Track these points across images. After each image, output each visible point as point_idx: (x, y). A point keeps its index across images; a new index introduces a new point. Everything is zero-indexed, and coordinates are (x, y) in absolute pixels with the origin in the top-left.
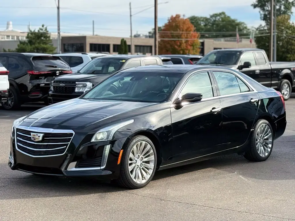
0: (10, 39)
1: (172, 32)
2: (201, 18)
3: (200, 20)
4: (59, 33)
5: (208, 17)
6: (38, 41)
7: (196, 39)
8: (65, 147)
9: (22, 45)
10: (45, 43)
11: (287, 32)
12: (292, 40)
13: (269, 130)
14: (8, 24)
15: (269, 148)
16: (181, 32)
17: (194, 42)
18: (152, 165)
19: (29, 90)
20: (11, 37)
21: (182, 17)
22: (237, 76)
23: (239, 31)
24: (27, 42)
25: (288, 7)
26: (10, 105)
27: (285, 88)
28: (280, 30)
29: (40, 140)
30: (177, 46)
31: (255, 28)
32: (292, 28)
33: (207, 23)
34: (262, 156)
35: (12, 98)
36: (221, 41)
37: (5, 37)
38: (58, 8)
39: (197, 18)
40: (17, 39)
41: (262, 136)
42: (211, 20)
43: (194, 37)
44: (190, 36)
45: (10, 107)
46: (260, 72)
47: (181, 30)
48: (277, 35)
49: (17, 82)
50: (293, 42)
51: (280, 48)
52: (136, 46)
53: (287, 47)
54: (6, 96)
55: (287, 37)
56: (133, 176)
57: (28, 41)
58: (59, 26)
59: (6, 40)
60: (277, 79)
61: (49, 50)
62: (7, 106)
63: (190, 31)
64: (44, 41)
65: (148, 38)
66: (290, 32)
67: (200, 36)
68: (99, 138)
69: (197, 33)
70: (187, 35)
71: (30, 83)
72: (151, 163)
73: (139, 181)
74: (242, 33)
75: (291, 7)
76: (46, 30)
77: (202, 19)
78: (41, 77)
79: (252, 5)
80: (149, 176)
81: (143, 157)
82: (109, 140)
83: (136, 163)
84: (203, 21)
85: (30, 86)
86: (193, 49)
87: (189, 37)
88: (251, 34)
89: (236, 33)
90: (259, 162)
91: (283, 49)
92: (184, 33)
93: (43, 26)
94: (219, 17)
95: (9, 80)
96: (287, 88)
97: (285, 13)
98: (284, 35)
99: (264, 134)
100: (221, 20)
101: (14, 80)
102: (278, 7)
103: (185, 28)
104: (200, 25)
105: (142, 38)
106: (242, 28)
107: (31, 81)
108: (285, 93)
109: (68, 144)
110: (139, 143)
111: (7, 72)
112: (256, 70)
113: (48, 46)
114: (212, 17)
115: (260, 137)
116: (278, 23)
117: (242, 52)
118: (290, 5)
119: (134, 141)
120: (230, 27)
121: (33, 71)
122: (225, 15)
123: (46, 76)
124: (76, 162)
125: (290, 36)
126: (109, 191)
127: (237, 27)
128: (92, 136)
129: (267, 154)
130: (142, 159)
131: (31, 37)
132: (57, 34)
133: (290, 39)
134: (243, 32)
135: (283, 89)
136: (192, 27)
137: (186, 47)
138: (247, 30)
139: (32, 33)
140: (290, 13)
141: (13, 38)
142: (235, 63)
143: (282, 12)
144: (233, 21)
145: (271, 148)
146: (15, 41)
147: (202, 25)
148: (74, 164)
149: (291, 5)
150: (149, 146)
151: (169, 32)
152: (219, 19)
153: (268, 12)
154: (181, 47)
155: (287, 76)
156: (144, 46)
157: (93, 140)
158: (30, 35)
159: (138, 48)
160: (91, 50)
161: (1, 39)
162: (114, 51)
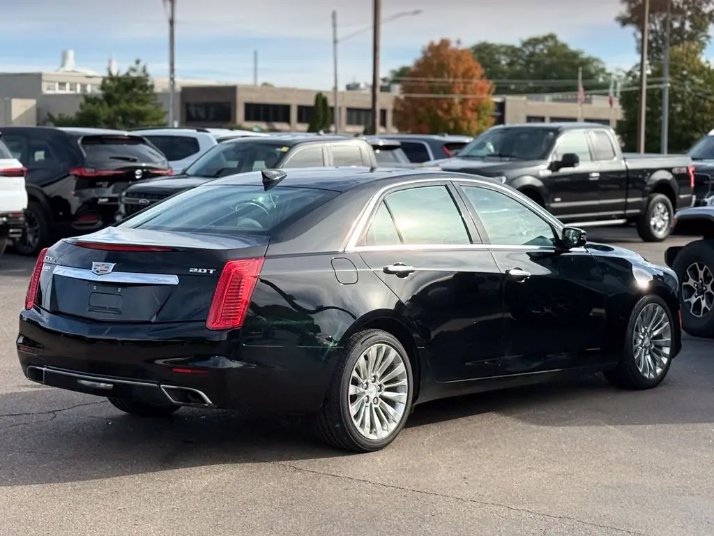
0: (67, 91)
1: (432, 79)
2: (502, 46)
3: (499, 53)
4: (172, 79)
5: (518, 45)
6: (127, 96)
7: (485, 96)
9: (89, 105)
10: (141, 101)
11: (693, 82)
12: (705, 99)
14: (64, 57)
16: (451, 80)
17: (480, 104)
19: (73, 211)
20: (68, 86)
21: (453, 45)
23: (583, 78)
24: (101, 98)
25: (701, 24)
26: (30, 245)
27: (658, 213)
28: (678, 76)
30: (443, 110)
31: (624, 72)
32: (706, 73)
33: (515, 59)
35: (36, 228)
36: (544, 100)
37: (54, 86)
38: (171, 23)
39: (494, 47)
40: (81, 90)
42: (524, 52)
43: (482, 90)
44: (471, 89)
45: (30, 250)
46: (599, 177)
47: (452, 74)
48: (669, 88)
49: (48, 193)
50: (708, 104)
51: (676, 118)
52: (350, 110)
53: (693, 117)
54: (20, 225)
55: (694, 94)
57: (103, 95)
58: (172, 64)
59: (58, 91)
60: (640, 193)
61: (149, 117)
62: (25, 248)
63: (471, 77)
64: (140, 98)
66: (702, 82)
67: (493, 90)
69: (488, 83)
70: (465, 88)
71: (75, 195)
74: (593, 82)
75: (707, 25)
76: (144, 70)
77: (503, 50)
78: (101, 183)
79: (618, 19)
84: (505, 53)
85: (75, 203)
86: (479, 119)
87: (468, 90)
88: (612, 86)
89: (577, 83)
91: (684, 121)
92: (459, 83)
93: (138, 62)
94: (541, 46)
95: (27, 188)
96: (663, 214)
97: (692, 37)
98: (688, 89)
100: (545, 51)
101: (38, 187)
102: (676, 25)
103: (461, 70)
104: (499, 62)
105: (363, 92)
106: (593, 71)
107: (78, 191)
108: (659, 225)
111: (22, 171)
112: (592, 172)
113: (148, 107)
114: (525, 44)
116: (672, 60)
117: (560, 130)
118: (704, 20)
120: (566, 69)
121: (83, 170)
122: (556, 42)
123: (112, 179)
125: (699, 91)
127: (580, 69)
131: (110, 87)
132: (167, 80)
133: (700, 97)
134: (597, 80)
135: (653, 216)
136: (477, 67)
137: (463, 113)
138: (604, 75)
139: (112, 78)
140: (703, 39)
141: (74, 87)
142: (544, 157)
143: (685, 36)
144: (575, 55)
146: (77, 96)
147: (503, 62)
149: (707, 19)
151: (424, 79)
152: (542, 50)
153: (655, 35)
154: (450, 114)
155: (663, 187)
156: (367, 111)
158: (108, 82)
159: (355, 115)
160: (248, 118)
161: (45, 91)
162: (300, 120)
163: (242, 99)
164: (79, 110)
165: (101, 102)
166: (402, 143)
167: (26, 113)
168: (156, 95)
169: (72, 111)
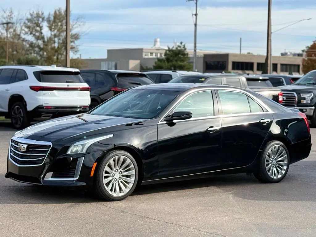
0: (154, 56)
4: (195, 50)
6: (176, 59)
8: (44, 158)
9: (159, 62)
10: (182, 61)
13: (284, 151)
14: (155, 41)
15: (284, 170)
18: (132, 180)
20: (154, 54)
22: (248, 96)
29: (24, 150)
34: (274, 177)
37: (148, 54)
38: (196, 25)
40: (160, 56)
41: (276, 158)
49: (102, 98)
52: (282, 65)
56: (108, 189)
57: (165, 58)
58: (195, 44)
59: (150, 57)
61: (185, 68)
64: (182, 59)
65: (297, 57)
68: (74, 151)
72: (132, 177)
73: (116, 194)
76: (184, 47)
80: (127, 190)
81: (122, 171)
82: (83, 152)
83: (113, 176)
90: (269, 184)
93: (181, 43)
99: (278, 156)
105: (289, 56)
109: (46, 155)
110: (117, 157)
111: (89, 88)
113: (185, 63)
115: (273, 159)
119: (111, 155)
124: (53, 172)
126: (81, 202)
128: (68, 148)
129: (280, 176)
130: (121, 173)
131: (169, 54)
132: (193, 51)
139: (169, 50)
141: (156, 55)
145: (287, 171)
148: (51, 174)
150: (128, 161)
156: (291, 65)
157: (69, 152)
158: (168, 52)
159: (284, 67)
160: (234, 68)
161: (144, 56)
162: (258, 69)
163: (231, 60)
164: (154, 64)
165: (164, 61)
166: (269, 78)
167: (136, 66)
168: (189, 58)
169: (151, 65)
